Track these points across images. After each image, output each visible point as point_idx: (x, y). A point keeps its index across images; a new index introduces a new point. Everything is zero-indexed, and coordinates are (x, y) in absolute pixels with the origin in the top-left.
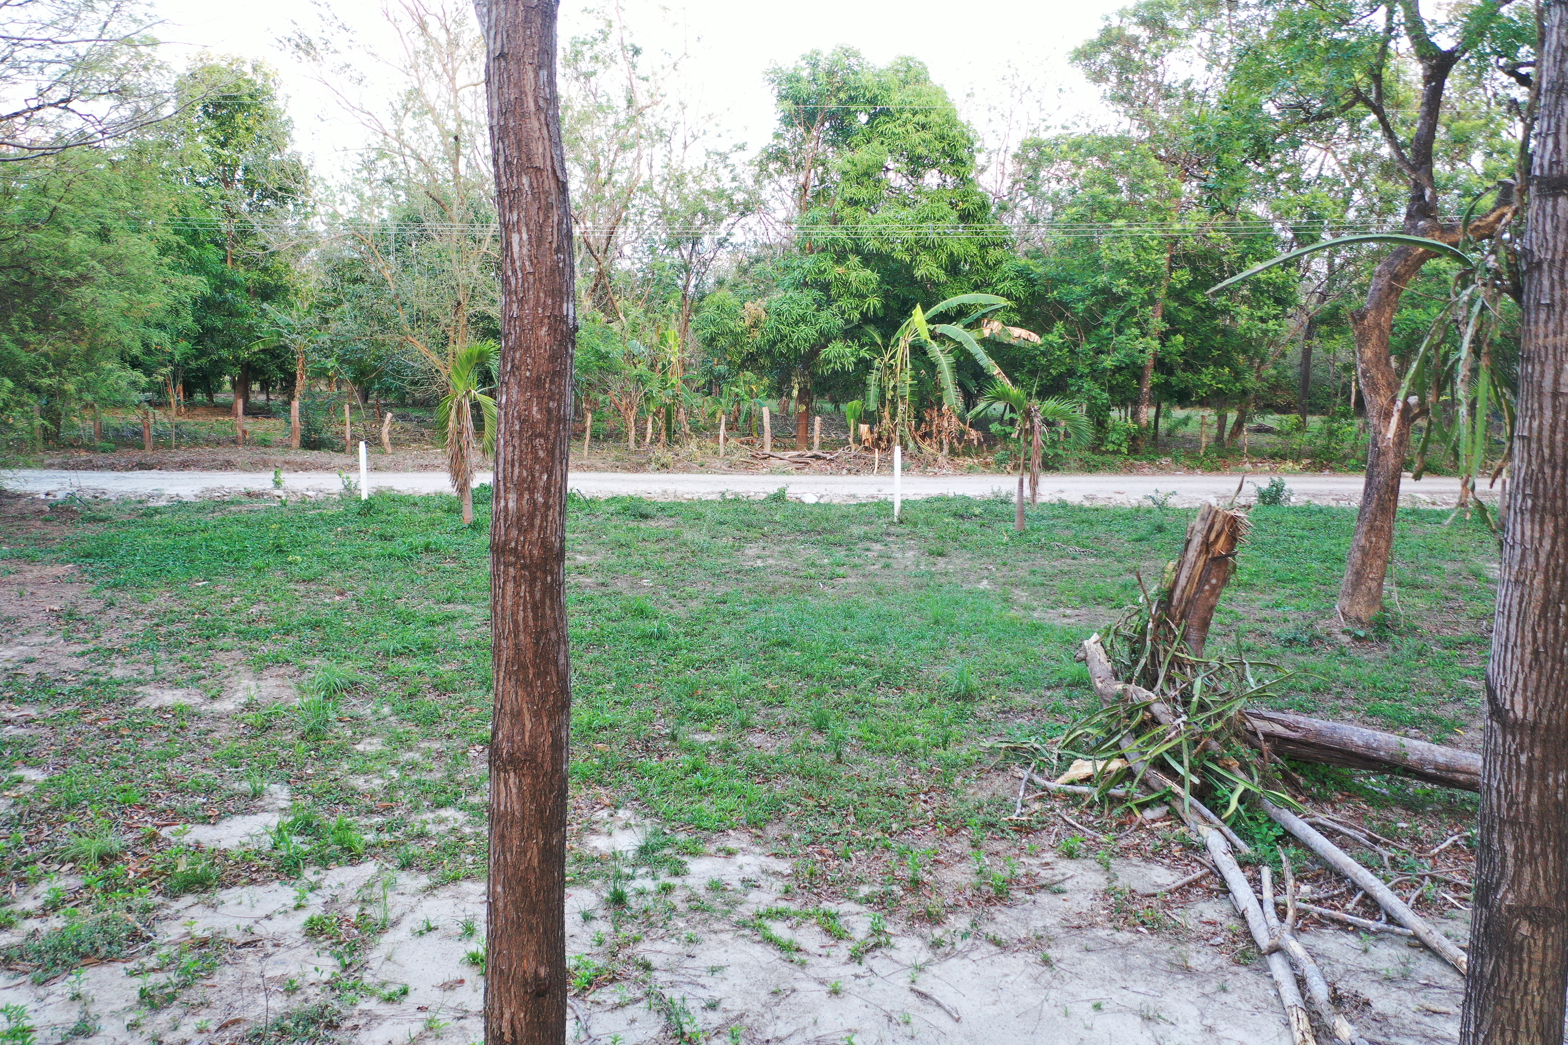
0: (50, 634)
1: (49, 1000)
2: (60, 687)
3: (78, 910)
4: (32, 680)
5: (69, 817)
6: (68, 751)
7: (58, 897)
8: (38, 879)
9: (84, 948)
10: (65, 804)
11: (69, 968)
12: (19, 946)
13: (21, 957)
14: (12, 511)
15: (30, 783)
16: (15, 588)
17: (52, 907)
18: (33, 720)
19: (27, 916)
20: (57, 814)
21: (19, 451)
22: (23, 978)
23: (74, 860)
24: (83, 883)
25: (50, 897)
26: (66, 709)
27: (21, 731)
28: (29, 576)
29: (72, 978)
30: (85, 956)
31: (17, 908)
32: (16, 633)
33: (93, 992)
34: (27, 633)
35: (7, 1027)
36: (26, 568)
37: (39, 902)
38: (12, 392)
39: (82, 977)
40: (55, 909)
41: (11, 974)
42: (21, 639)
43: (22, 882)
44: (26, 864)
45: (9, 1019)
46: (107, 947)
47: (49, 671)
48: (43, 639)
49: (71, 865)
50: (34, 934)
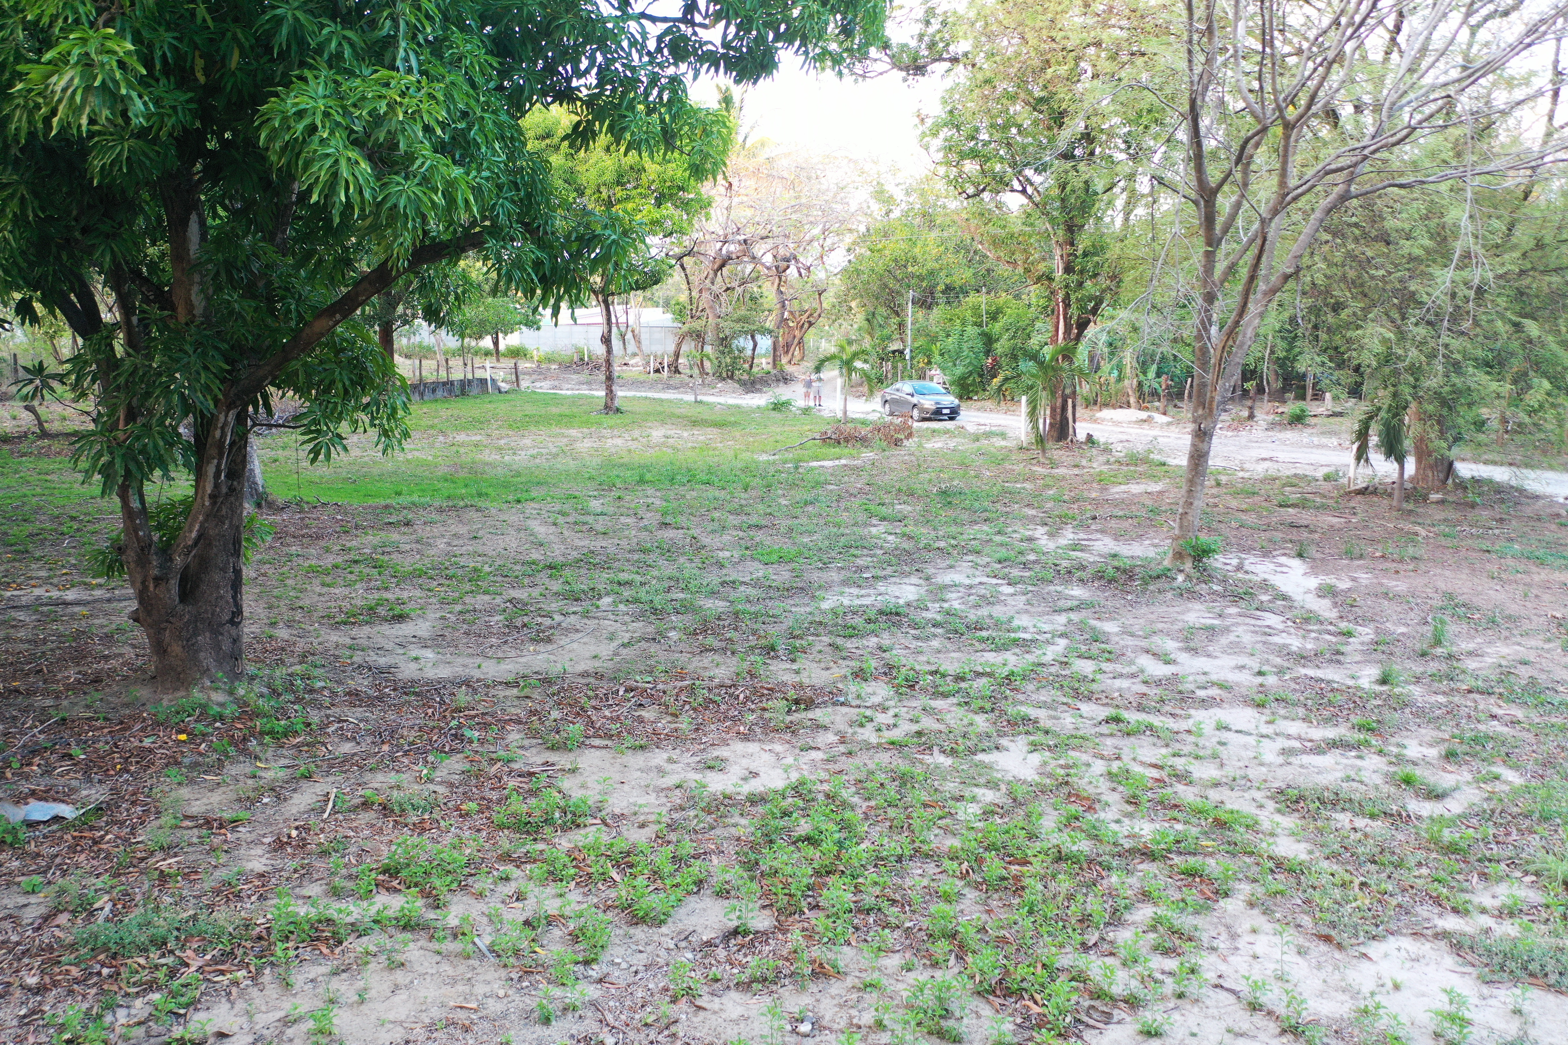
0: (1549, 640)
1: (1492, 1002)
2: (1550, 696)
3: (1534, 926)
4: (1524, 682)
5: (1539, 829)
6: (1548, 763)
7: (1515, 904)
8: (1500, 879)
9: (1534, 967)
10: (1538, 815)
11: (1516, 981)
12: (1472, 937)
13: (1472, 948)
14: (1528, 511)
15: (1506, 782)
16: (1521, 587)
17: (1508, 912)
18: (1519, 722)
19: (1484, 911)
20: (1528, 822)
21: (1545, 452)
22: (1470, 969)
23: (1537, 874)
24: (1544, 901)
25: (1509, 902)
26: (1554, 720)
27: (1505, 730)
28: (1536, 578)
29: (1518, 992)
30: (1532, 975)
31: (1476, 900)
32: (1515, 632)
33: (1535, 1015)
34: (1526, 634)
35: (1447, 1008)
36: (1534, 569)
37: (1497, 903)
38: (1549, 394)
39: (1528, 994)
40: (1511, 915)
41: (1460, 960)
42: (1519, 639)
43: (1484, 876)
44: (1490, 861)
45: (1451, 1003)
46: (1557, 976)
47: (1542, 677)
48: (1540, 644)
49: (1534, 878)
50: (1488, 931)
